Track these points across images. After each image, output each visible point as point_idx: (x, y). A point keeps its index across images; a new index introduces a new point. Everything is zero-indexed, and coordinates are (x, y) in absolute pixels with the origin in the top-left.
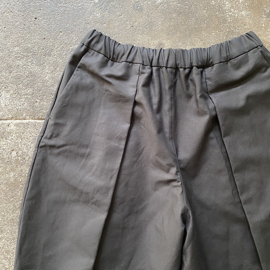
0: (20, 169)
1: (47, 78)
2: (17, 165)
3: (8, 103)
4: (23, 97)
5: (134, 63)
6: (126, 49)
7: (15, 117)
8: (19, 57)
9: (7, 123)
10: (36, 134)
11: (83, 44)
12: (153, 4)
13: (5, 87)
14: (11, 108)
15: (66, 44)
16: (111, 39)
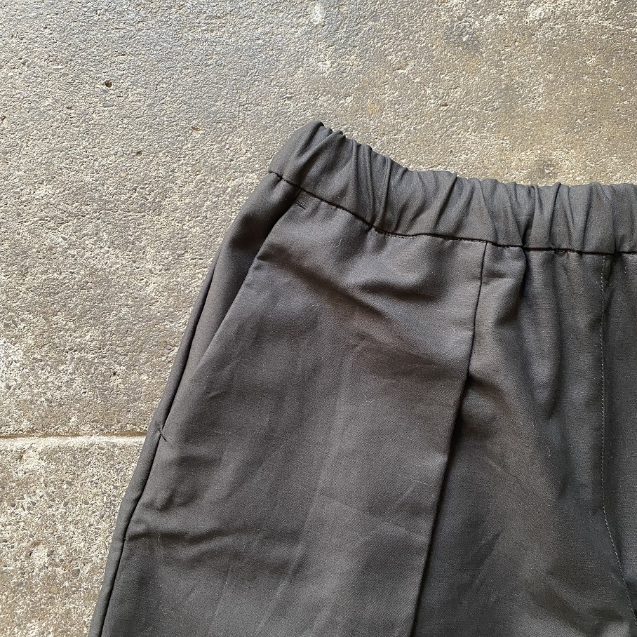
0: (62, 611)
1: (149, 289)
2: (51, 598)
3: (16, 380)
4: (69, 357)
5: (461, 239)
6: (431, 187)
7: (43, 427)
8: (52, 219)
9: (14, 449)
10: (116, 488)
11: (280, 177)
12: (515, 25)
13: (7, 326)
14: (29, 397)
15: (213, 169)
16: (376, 155)
